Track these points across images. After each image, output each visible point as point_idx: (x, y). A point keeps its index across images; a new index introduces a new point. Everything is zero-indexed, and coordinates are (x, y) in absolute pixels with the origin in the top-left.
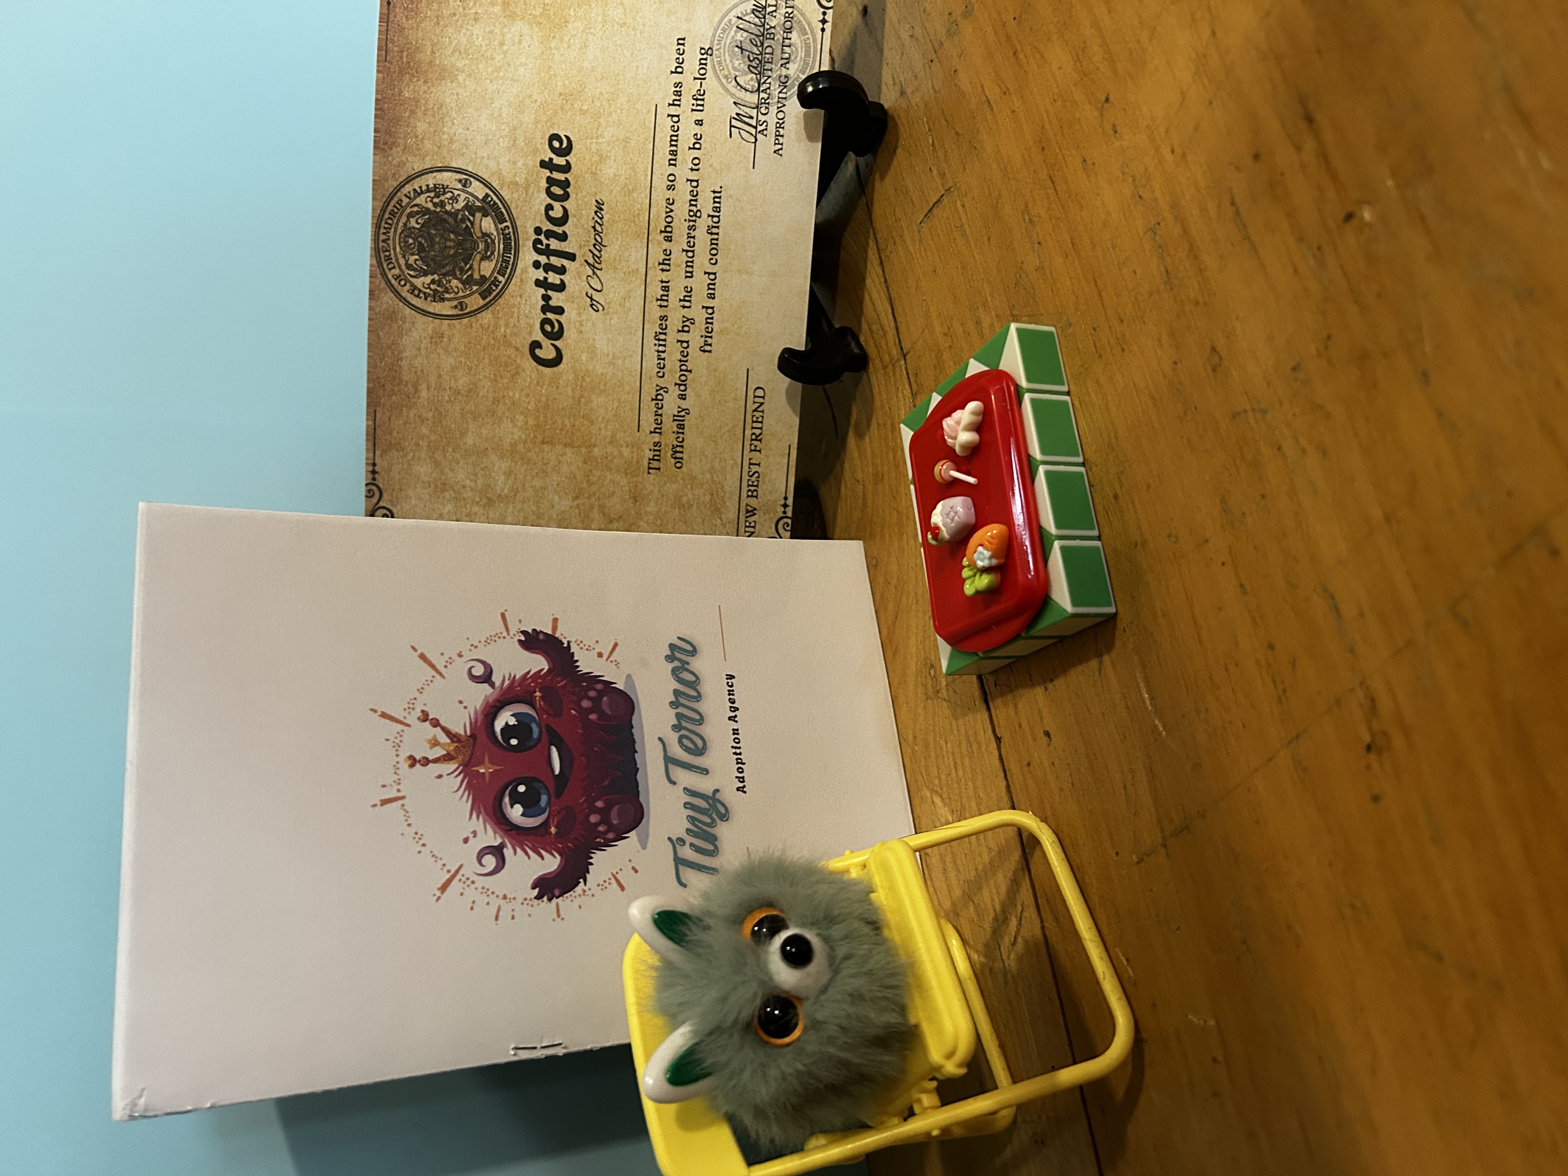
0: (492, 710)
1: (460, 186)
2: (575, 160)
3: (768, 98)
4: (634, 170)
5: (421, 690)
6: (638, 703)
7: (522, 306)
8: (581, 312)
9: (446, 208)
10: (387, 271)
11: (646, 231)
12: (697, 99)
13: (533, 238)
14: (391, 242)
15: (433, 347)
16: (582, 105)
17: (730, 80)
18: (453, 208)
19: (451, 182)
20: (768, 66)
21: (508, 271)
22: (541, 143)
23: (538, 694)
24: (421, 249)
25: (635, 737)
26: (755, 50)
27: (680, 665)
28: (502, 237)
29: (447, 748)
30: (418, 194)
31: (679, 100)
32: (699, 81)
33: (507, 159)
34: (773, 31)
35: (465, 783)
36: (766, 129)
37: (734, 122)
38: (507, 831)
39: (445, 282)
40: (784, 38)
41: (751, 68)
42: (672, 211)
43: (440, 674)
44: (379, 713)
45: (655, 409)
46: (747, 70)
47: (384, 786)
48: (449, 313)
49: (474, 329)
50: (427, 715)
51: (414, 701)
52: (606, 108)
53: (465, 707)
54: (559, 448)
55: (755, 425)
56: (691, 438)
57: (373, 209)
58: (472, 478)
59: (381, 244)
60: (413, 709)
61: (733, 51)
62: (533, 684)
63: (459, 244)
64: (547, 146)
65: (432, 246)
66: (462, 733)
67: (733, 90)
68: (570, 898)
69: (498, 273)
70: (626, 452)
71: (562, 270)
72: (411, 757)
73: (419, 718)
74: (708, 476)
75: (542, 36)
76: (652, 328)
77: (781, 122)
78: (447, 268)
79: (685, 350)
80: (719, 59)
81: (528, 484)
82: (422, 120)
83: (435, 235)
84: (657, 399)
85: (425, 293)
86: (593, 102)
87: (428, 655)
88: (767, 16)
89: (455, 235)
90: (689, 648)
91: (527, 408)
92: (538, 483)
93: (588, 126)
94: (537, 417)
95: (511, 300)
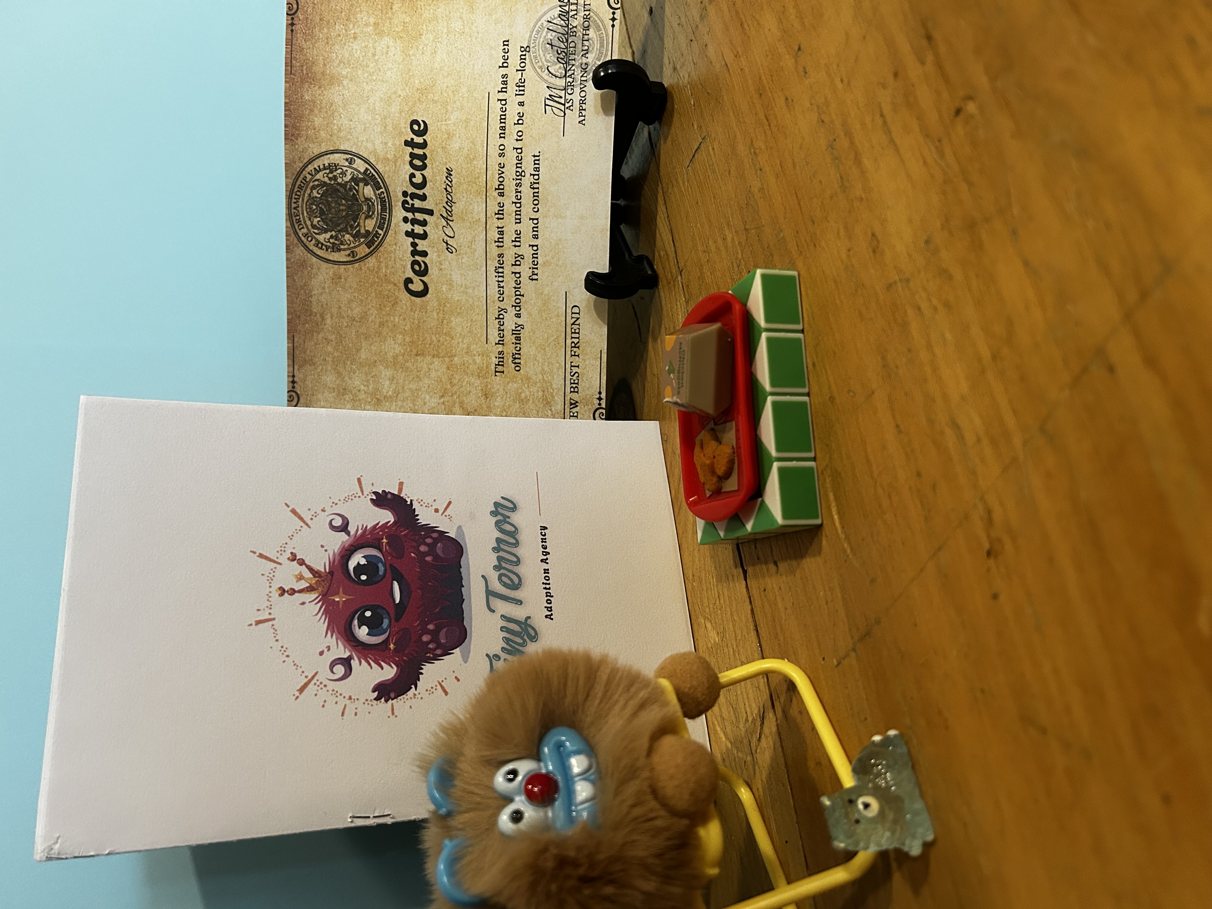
0: (347, 553)
1: (347, 164)
2: (430, 139)
3: (573, 82)
4: (473, 143)
5: (291, 537)
6: (466, 548)
7: (397, 252)
8: (440, 253)
9: (338, 180)
10: (298, 231)
11: (485, 190)
12: (519, 86)
13: (402, 200)
14: (300, 209)
15: (334, 286)
16: (434, 96)
17: (543, 70)
18: (343, 180)
19: (341, 161)
20: (572, 57)
21: (386, 226)
22: (405, 128)
23: (385, 540)
24: (322, 213)
25: (462, 575)
26: (562, 46)
27: (502, 518)
28: (379, 200)
29: (310, 582)
30: (317, 171)
31: (506, 88)
32: (520, 72)
33: (380, 141)
34: (575, 29)
35: (323, 609)
36: (572, 106)
37: (548, 102)
38: (355, 646)
39: (340, 237)
40: (583, 35)
41: (559, 59)
42: (503, 173)
43: (307, 525)
44: (257, 554)
45: (499, 326)
46: (556, 61)
47: (258, 610)
48: (345, 260)
49: (363, 271)
50: (295, 556)
51: (285, 545)
52: (452, 98)
53: (326, 551)
54: (428, 359)
55: (573, 335)
56: (526, 348)
57: (286, 185)
58: (365, 384)
59: (293, 211)
60: (284, 551)
61: (545, 47)
62: (381, 533)
63: (349, 208)
64: (409, 130)
65: (329, 210)
66: (323, 571)
67: (546, 77)
68: (403, 700)
69: (378, 228)
70: (478, 359)
71: (424, 223)
72: (281, 588)
73: (288, 559)
74: (540, 376)
75: (403, 47)
76: (493, 264)
77: (583, 99)
78: (341, 226)
79: (518, 279)
80: (535, 54)
81: (406, 387)
82: (319, 116)
83: (332, 202)
84: (499, 318)
85: (326, 246)
86: (442, 94)
87: (298, 511)
88: (570, 19)
89: (347, 202)
90: (510, 505)
91: (404, 329)
92: (413, 386)
93: (438, 113)
94: (412, 336)
95: (389, 247)
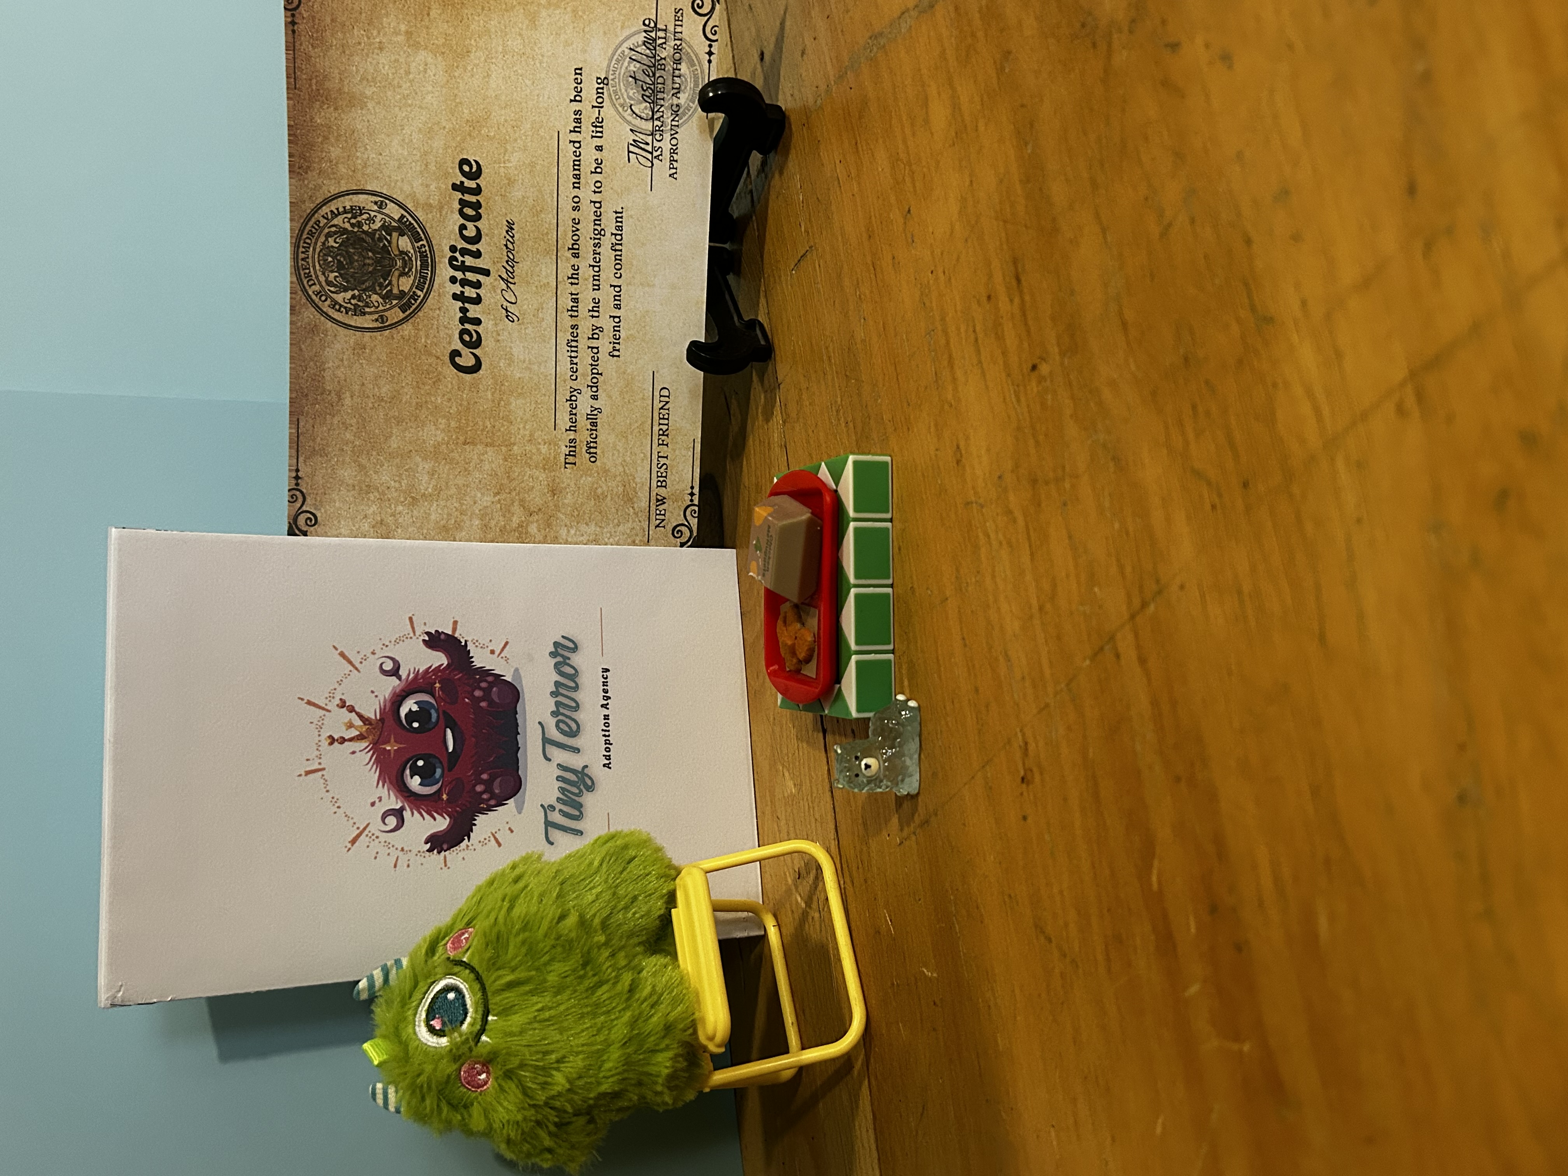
0: (398, 699)
1: (376, 208)
2: (484, 183)
3: (662, 126)
4: (540, 191)
5: (340, 682)
7: (441, 318)
8: (497, 322)
9: (364, 227)
10: (308, 287)
11: (555, 248)
12: (596, 127)
13: (449, 256)
14: (310, 260)
15: (356, 358)
16: (489, 131)
17: (626, 108)
18: (370, 228)
19: (367, 204)
20: (660, 96)
21: (426, 286)
22: (453, 168)
23: (437, 685)
24: (340, 267)
25: (518, 721)
26: (648, 80)
27: (562, 660)
28: (418, 254)
29: (360, 729)
30: (335, 215)
31: (580, 127)
32: (597, 109)
33: (420, 182)
34: (663, 62)
35: (374, 758)
36: (661, 155)
37: (632, 149)
38: (406, 797)
39: (365, 297)
40: (674, 69)
41: (645, 97)
42: (578, 230)
43: (356, 669)
44: (305, 701)
45: (570, 409)
46: (641, 98)
47: (307, 760)
48: (370, 326)
49: (395, 340)
50: (345, 702)
51: (334, 691)
52: (511, 135)
53: (376, 696)
54: (480, 448)
55: (662, 421)
56: (604, 436)
57: (291, 230)
58: (397, 479)
59: (301, 262)
60: (333, 697)
61: (628, 81)
62: (433, 677)
63: (378, 262)
64: (458, 171)
65: (350, 264)
66: (374, 718)
67: (629, 118)
68: (455, 852)
69: (416, 288)
70: (544, 449)
71: (477, 284)
72: (331, 737)
73: (338, 705)
74: (621, 468)
75: (446, 66)
76: (565, 337)
77: (675, 148)
78: (367, 284)
79: (596, 356)
80: (615, 88)
81: (451, 483)
82: (336, 145)
83: (354, 253)
84: (571, 400)
85: (345, 308)
86: (499, 129)
87: (347, 654)
88: (657, 48)
89: (374, 255)
90: (572, 645)
91: (449, 412)
92: (460, 481)
93: (495, 152)
94: (459, 421)
95: (430, 312)
